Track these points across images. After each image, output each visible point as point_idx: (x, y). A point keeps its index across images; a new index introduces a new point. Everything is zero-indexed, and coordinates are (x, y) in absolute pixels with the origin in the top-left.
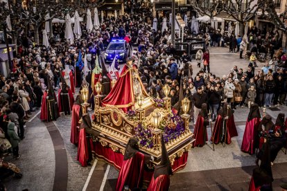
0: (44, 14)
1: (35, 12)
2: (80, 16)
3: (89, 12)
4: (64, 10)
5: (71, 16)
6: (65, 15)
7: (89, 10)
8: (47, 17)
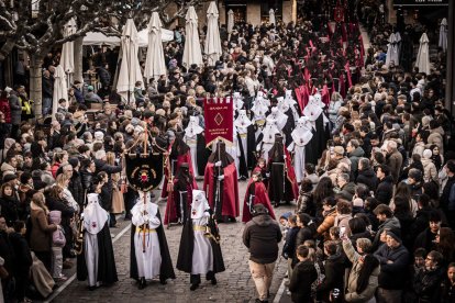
0: (61, 19)
1: (35, 14)
2: (166, 25)
3: (192, 15)
4: (119, 8)
5: (140, 25)
6: (123, 22)
7: (192, 10)
8: (71, 28)
